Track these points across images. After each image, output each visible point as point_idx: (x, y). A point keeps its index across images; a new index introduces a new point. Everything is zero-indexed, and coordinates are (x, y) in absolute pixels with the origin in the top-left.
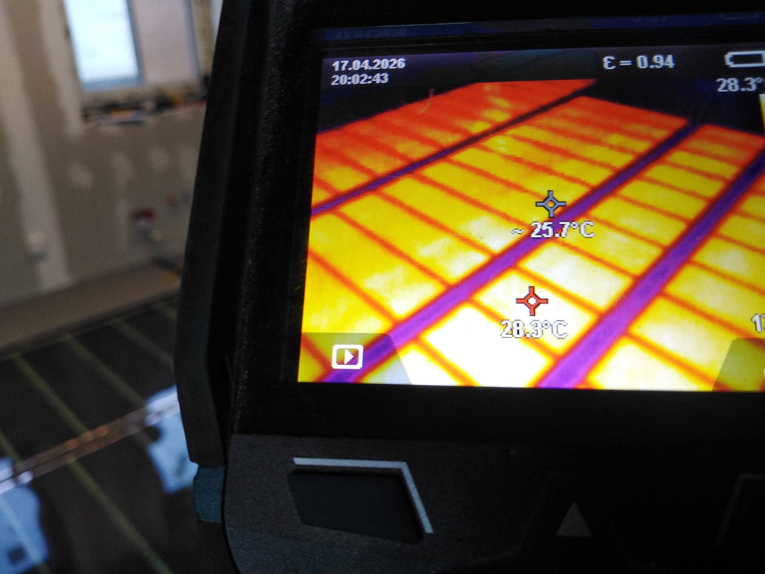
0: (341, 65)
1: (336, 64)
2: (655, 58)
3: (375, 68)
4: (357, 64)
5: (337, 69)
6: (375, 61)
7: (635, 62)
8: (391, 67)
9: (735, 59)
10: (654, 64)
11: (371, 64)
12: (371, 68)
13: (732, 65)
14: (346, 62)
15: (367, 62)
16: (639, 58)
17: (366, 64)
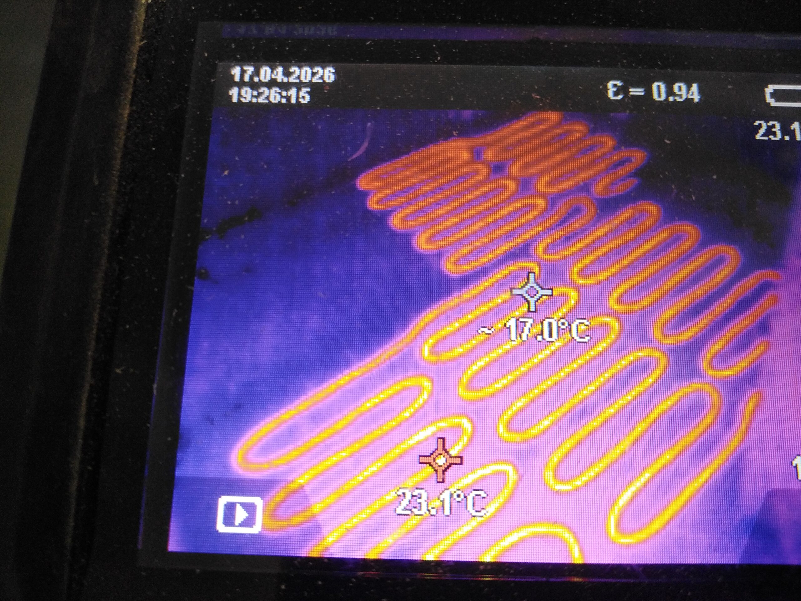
0: (243, 72)
1: (236, 71)
2: (676, 87)
3: (292, 79)
4: (266, 73)
5: (237, 79)
6: (292, 70)
7: (649, 91)
8: (315, 80)
9: (778, 95)
10: (674, 95)
11: (287, 74)
12: (285, 80)
13: (773, 103)
14: (250, 69)
15: (280, 70)
16: (655, 86)
17: (279, 74)
